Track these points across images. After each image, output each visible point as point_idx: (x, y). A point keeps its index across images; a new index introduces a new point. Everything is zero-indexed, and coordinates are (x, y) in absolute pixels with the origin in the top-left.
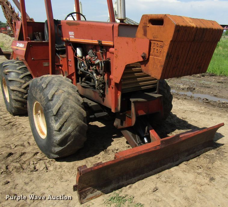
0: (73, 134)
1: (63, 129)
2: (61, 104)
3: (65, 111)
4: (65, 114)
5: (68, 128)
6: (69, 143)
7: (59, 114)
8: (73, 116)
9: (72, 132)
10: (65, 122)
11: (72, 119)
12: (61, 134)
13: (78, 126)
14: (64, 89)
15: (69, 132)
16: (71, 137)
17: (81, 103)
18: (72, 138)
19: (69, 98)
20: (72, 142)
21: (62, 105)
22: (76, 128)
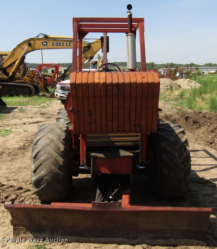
0: (46, 179)
1: (37, 172)
2: (41, 148)
3: (42, 156)
4: (42, 158)
5: (41, 172)
6: (42, 187)
7: (37, 157)
8: (48, 162)
9: (44, 176)
10: (40, 166)
11: (46, 164)
12: (36, 176)
13: (51, 172)
14: (49, 136)
15: (42, 176)
16: (43, 181)
17: (61, 151)
18: (45, 182)
19: (50, 144)
20: (45, 186)
21: (41, 150)
22: (49, 173)
